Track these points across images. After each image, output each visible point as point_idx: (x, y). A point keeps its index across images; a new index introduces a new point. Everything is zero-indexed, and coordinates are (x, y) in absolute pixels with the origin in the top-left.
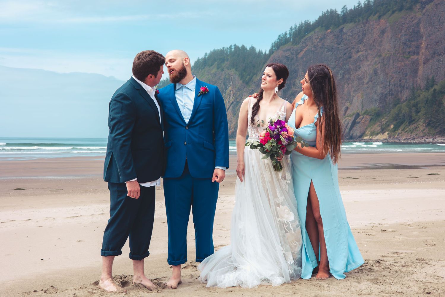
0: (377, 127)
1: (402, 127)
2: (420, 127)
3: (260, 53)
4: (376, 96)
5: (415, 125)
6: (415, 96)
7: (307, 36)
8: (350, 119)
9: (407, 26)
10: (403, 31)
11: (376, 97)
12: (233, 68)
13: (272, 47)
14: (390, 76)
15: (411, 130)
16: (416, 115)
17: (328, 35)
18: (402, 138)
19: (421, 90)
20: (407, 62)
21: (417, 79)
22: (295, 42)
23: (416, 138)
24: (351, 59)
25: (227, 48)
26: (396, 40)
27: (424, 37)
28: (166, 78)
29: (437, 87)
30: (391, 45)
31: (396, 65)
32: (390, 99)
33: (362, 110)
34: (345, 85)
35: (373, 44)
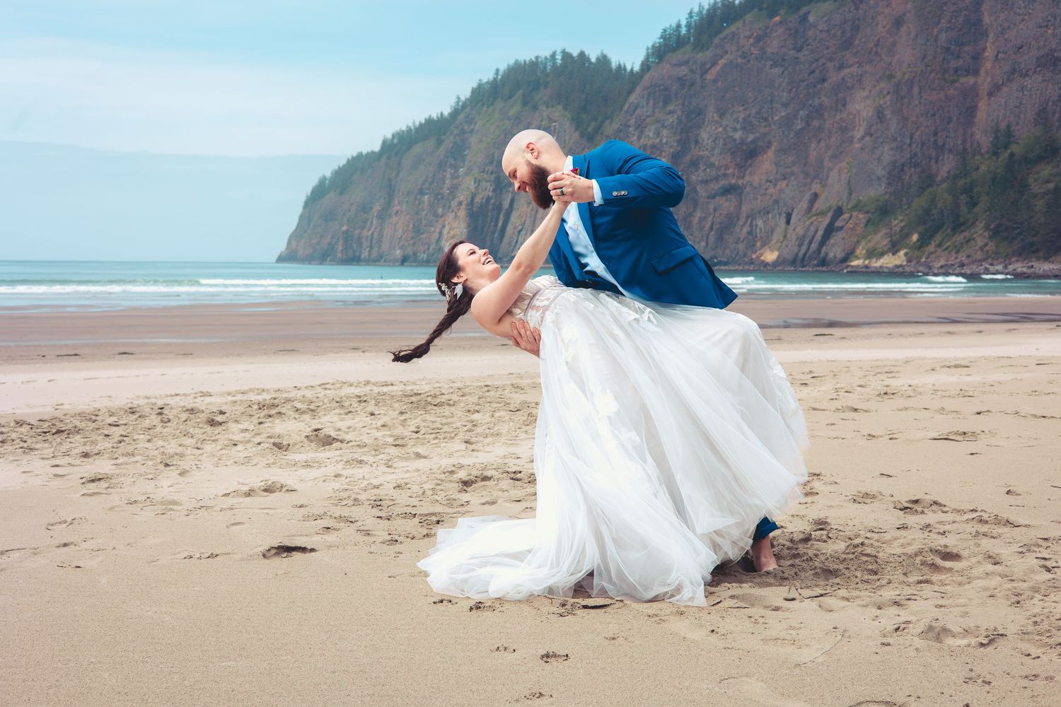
0: (880, 239)
1: (936, 239)
2: (976, 238)
3: (620, 68)
4: (880, 168)
5: (967, 234)
6: (967, 168)
7: (726, 32)
8: (820, 220)
9: (954, 8)
10: (942, 21)
11: (880, 172)
12: (558, 104)
13: (648, 56)
14: (913, 122)
15: (956, 246)
16: (969, 213)
17: (774, 28)
18: (935, 264)
19: (982, 155)
20: (952, 92)
21: (974, 129)
22: (700, 46)
23: (968, 264)
24: (826, 85)
25: (546, 58)
26: (928, 40)
27: (992, 35)
28: (407, 127)
29: (1015, 149)
30: (915, 51)
31: (925, 99)
32: (911, 175)
33: (849, 200)
34: (812, 142)
35: (875, 49)
